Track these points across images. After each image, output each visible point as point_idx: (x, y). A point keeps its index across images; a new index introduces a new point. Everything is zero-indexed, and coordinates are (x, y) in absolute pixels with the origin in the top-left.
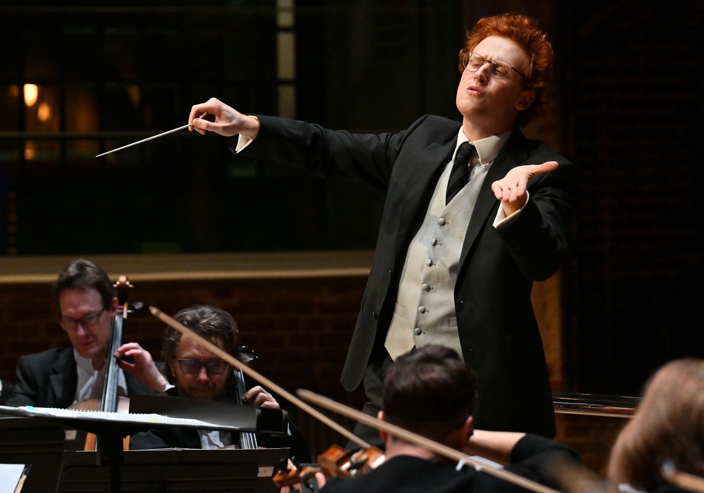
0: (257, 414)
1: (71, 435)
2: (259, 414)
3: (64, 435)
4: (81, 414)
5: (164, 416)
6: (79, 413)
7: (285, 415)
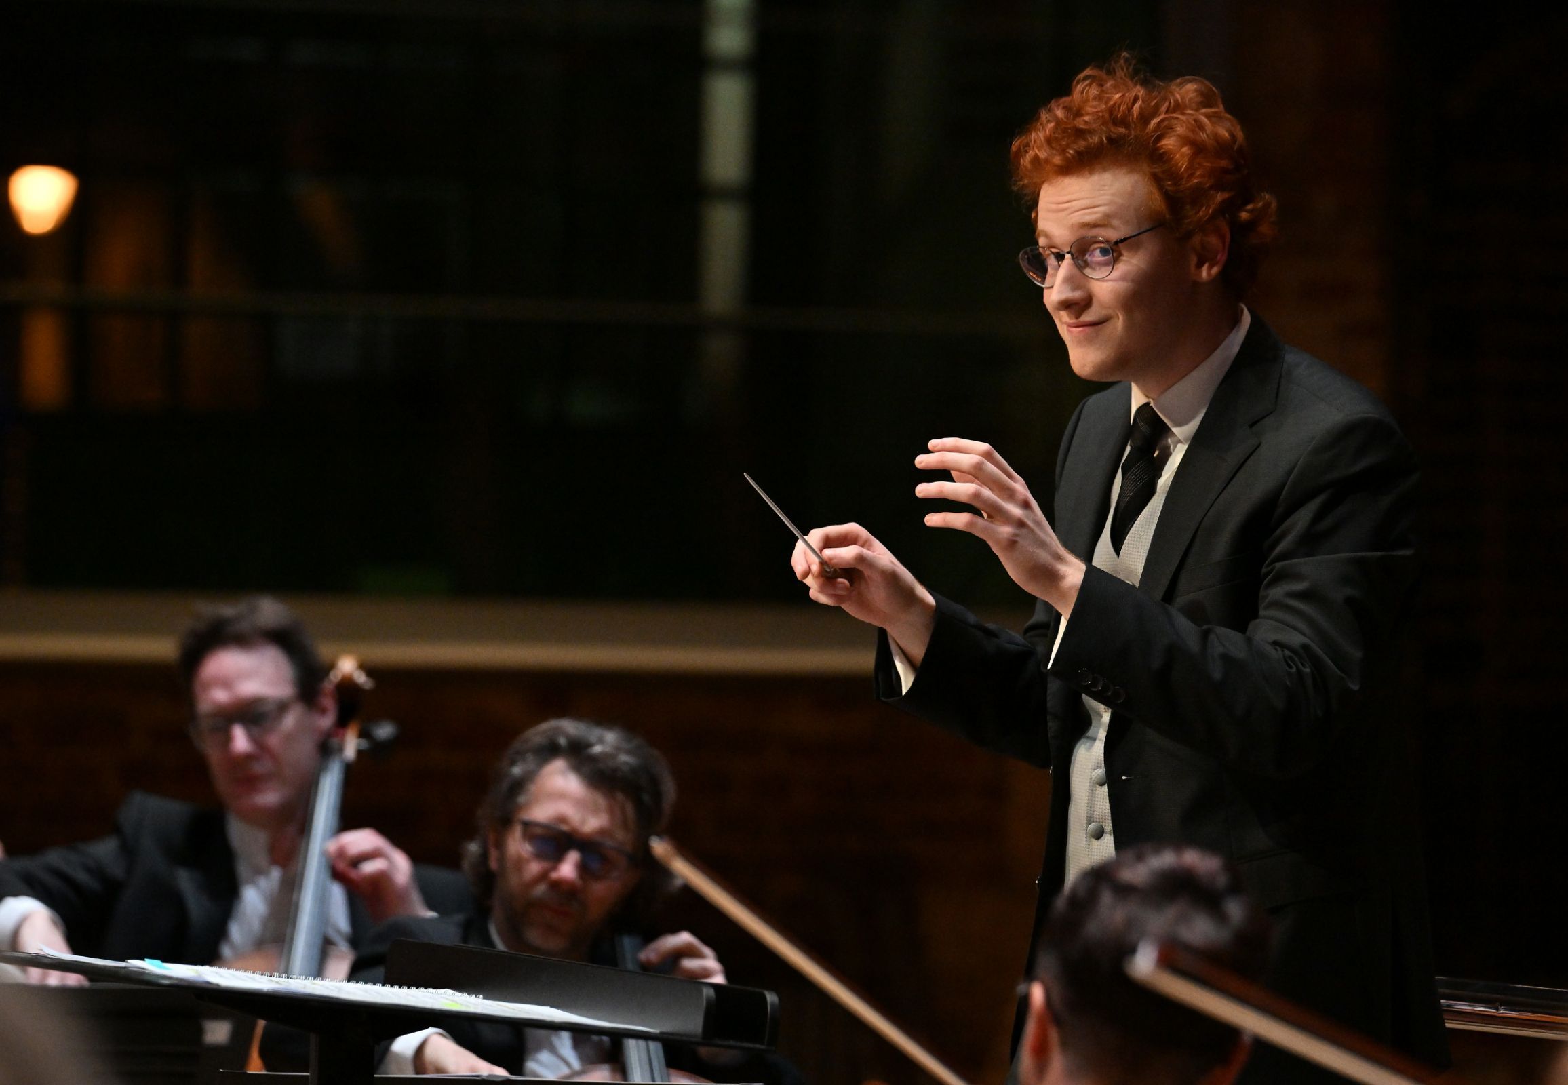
0: (705, 997)
1: (218, 1032)
2: (709, 1001)
3: (200, 1032)
4: (277, 982)
5: (469, 994)
6: (272, 981)
7: (772, 1004)
